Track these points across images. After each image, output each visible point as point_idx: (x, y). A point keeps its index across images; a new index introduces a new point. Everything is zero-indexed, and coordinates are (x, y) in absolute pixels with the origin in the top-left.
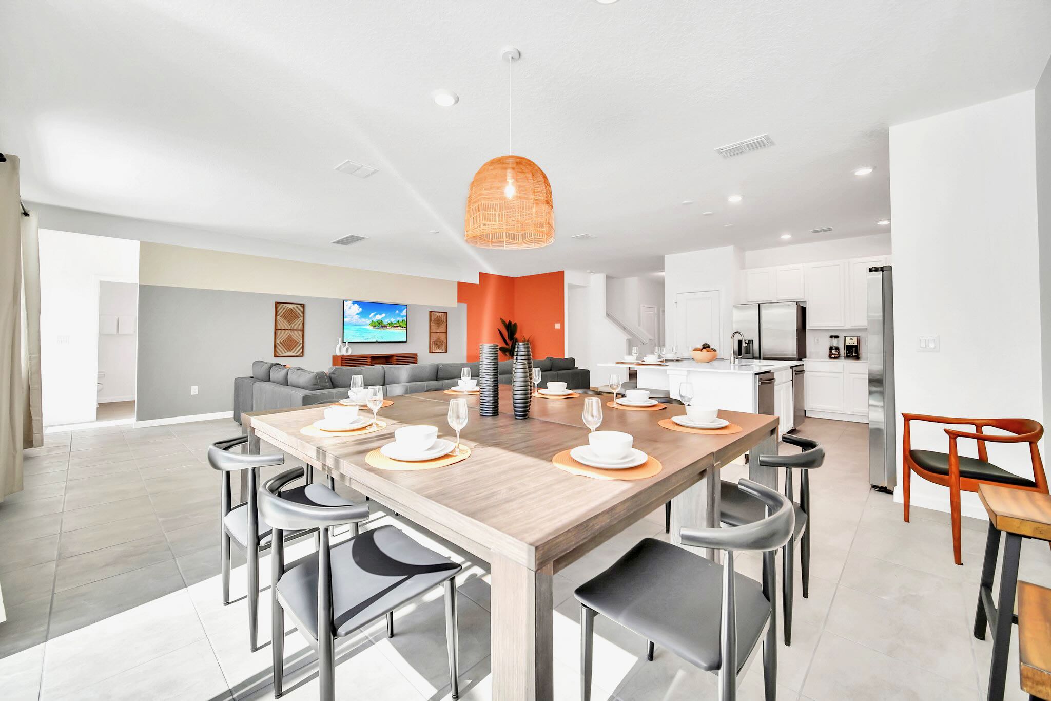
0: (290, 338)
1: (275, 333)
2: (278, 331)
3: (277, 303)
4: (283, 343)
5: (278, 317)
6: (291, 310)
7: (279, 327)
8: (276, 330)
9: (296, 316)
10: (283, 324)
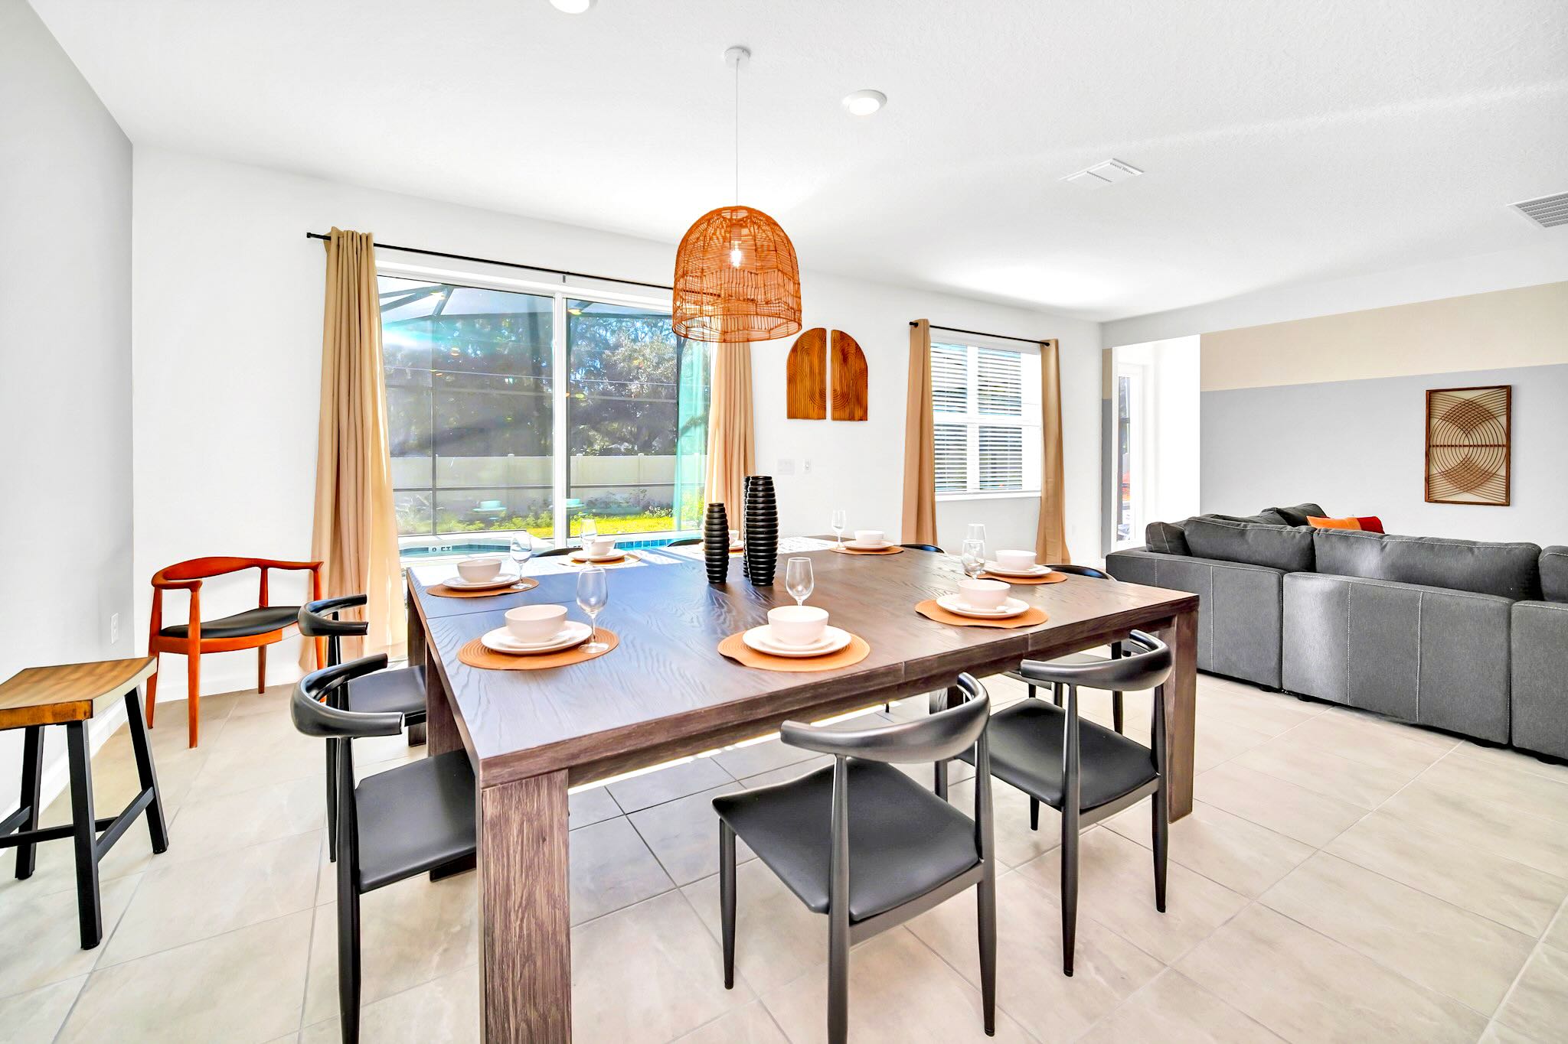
0: (1466, 464)
1: (1428, 455)
2: (1434, 451)
3: (1431, 394)
4: (1447, 474)
5: (1434, 421)
6: (1469, 403)
7: (1438, 440)
8: (1429, 447)
9: (1486, 416)
10: (1446, 433)
